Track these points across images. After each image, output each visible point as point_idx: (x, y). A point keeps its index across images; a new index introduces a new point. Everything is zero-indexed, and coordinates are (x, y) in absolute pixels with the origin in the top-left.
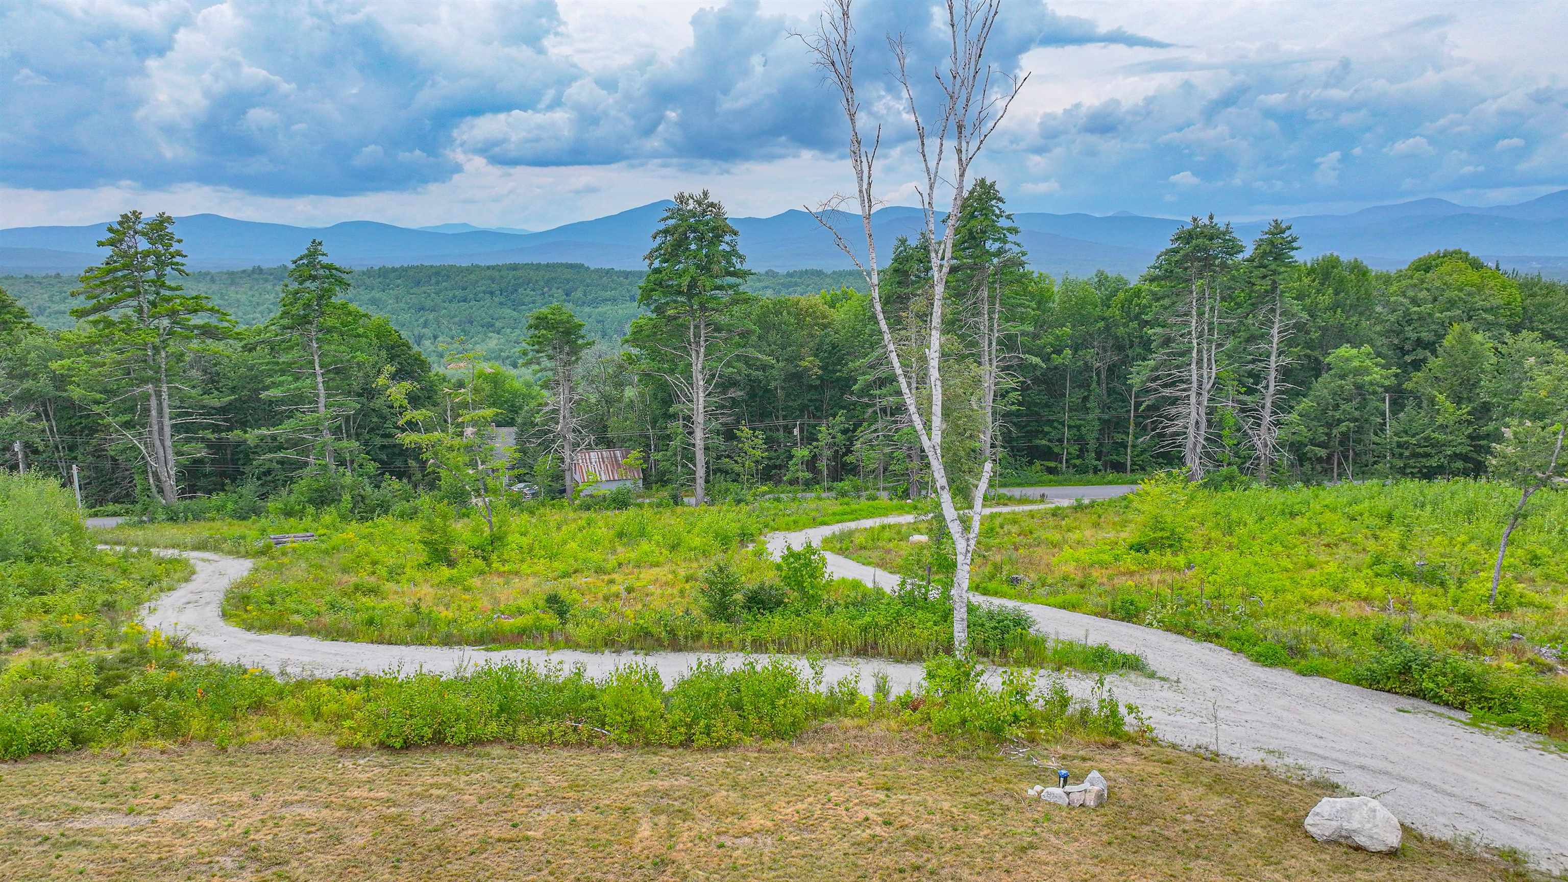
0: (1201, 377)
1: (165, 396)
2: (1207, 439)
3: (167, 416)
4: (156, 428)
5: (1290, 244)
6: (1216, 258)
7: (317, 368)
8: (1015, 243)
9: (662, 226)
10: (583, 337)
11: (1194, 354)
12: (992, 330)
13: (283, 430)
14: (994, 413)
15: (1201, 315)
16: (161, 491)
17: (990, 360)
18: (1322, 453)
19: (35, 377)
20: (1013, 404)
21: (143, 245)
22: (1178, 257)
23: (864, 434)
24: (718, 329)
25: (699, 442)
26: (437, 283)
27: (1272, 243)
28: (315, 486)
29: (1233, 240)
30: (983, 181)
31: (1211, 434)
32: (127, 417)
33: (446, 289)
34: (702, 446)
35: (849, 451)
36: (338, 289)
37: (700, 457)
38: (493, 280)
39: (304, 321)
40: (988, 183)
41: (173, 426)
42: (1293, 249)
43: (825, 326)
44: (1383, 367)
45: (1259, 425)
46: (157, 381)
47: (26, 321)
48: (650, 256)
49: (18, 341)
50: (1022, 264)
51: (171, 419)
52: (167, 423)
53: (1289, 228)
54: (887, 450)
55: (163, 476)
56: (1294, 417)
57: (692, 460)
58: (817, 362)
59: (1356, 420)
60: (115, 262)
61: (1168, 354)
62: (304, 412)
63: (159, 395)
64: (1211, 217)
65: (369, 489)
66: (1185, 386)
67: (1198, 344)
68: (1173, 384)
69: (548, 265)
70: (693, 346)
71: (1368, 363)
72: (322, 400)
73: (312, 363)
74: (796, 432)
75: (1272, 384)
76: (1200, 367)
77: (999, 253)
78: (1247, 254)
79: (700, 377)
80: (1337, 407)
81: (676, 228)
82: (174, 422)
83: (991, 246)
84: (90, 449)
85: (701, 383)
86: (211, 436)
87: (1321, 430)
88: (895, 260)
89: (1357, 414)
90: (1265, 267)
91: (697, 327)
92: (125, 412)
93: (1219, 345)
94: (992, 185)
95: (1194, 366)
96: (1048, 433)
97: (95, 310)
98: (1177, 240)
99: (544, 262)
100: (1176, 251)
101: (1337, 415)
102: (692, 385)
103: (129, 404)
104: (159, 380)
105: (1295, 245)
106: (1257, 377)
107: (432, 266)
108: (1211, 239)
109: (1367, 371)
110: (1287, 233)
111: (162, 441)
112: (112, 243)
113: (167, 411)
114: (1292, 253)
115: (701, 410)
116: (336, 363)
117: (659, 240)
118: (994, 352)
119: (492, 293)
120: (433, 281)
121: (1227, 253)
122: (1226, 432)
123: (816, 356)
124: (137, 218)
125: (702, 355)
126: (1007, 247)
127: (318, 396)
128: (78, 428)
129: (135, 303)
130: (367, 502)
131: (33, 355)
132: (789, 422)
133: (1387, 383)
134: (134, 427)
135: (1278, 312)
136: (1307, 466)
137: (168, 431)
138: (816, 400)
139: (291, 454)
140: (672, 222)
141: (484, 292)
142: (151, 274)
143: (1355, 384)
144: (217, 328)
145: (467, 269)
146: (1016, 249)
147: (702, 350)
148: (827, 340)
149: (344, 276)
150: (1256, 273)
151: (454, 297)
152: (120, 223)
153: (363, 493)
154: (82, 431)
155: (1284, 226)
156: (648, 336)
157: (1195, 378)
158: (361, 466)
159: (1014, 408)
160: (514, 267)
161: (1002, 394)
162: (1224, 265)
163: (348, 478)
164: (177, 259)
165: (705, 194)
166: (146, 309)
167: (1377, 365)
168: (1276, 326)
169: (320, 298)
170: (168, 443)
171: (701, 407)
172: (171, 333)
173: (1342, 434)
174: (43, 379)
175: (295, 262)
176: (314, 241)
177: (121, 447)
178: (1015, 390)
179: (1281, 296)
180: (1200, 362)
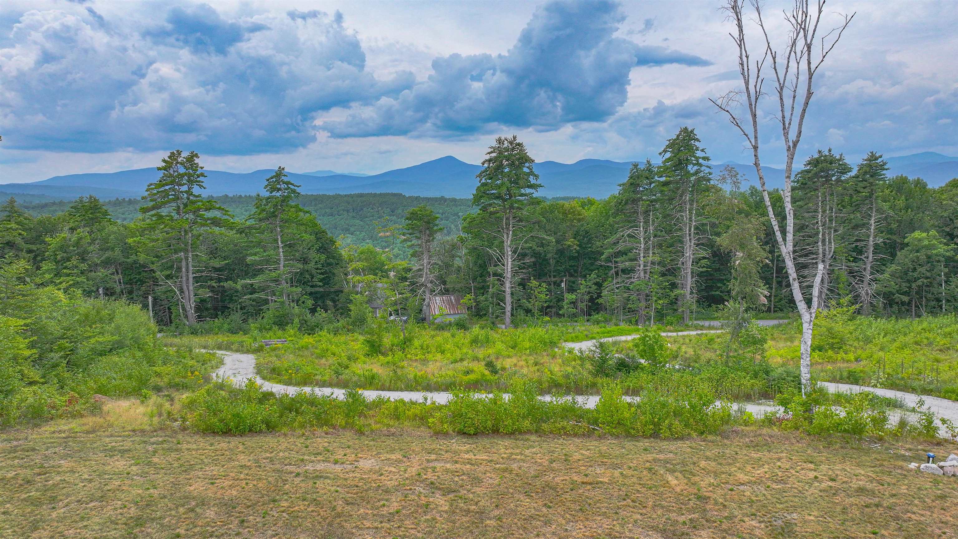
0: (825, 250)
1: (190, 259)
2: (828, 290)
3: (191, 272)
4: (184, 279)
5: (882, 167)
6: (833, 175)
7: (280, 243)
8: (707, 167)
9: (488, 157)
10: (437, 225)
11: (820, 236)
12: (691, 221)
13: (256, 281)
14: (692, 273)
15: (824, 212)
16: (186, 317)
17: (690, 239)
18: (906, 299)
19: (113, 249)
20: (704, 267)
21: (182, 170)
22: (810, 175)
23: (610, 285)
24: (520, 220)
25: (508, 290)
26: (316, 205)
27: (870, 166)
28: (277, 314)
29: (845, 164)
30: (686, 129)
31: (831, 286)
32: (168, 272)
33: (321, 208)
34: (510, 292)
35: (599, 296)
36: (293, 195)
37: (508, 299)
38: (349, 203)
39: (274, 215)
40: (690, 130)
41: (194, 278)
42: (884, 169)
43: (579, 220)
44: (945, 244)
45: (863, 281)
46: (186, 251)
47: (109, 217)
48: (480, 176)
49: (104, 228)
50: (709, 180)
51: (193, 273)
52: (191, 276)
53: (881, 157)
54: (626, 295)
55: (188, 308)
56: (886, 275)
57: (503, 300)
58: (576, 242)
59: (927, 278)
60: (165, 180)
61: (803, 237)
62: (270, 270)
63: (187, 259)
64: (830, 150)
65: (309, 316)
66: (815, 256)
67: (823, 229)
68: (806, 255)
69: (381, 194)
70: (505, 230)
71: (934, 242)
72: (282, 263)
73: (276, 240)
74: (563, 285)
75: (871, 255)
76: (824, 245)
77: (697, 172)
78: (853, 174)
79: (509, 249)
80: (914, 270)
81: (496, 158)
82: (194, 275)
83: (692, 169)
84: (141, 293)
85: (510, 253)
86: (214, 285)
87: (904, 284)
88: (631, 177)
89: (928, 274)
90: (866, 181)
91: (507, 219)
92: (167, 269)
93: (836, 231)
94: (692, 131)
95: (820, 244)
96: (719, 288)
97: (153, 208)
98: (809, 164)
99: (378, 192)
100: (808, 171)
101: (915, 275)
102: (503, 254)
103: (170, 264)
104: (187, 251)
105: (886, 167)
106: (860, 251)
107: (312, 195)
108: (831, 163)
109: (933, 247)
110: (880, 160)
111: (188, 287)
112: (165, 169)
113: (191, 268)
114: (884, 172)
115: (509, 270)
116: (290, 240)
117: (486, 166)
118: (692, 234)
119: (348, 211)
120: (313, 203)
121: (840, 173)
122: (841, 285)
123: (575, 238)
124: (179, 154)
125: (510, 236)
126: (703, 168)
127: (279, 260)
128: (135, 280)
129: (175, 205)
130: (309, 324)
131: (112, 237)
132: (557, 279)
133: (948, 254)
134: (172, 278)
135: (874, 209)
136: (895, 307)
137: (191, 280)
138: (574, 266)
139: (262, 296)
140: (494, 155)
141: (344, 210)
142: (185, 188)
143: (927, 255)
144: (220, 220)
145: (333, 196)
146: (707, 170)
147: (511, 233)
148: (582, 229)
149: (296, 188)
150: (860, 184)
151: (326, 213)
152: (169, 157)
153: (305, 318)
154: (136, 282)
155: (877, 155)
156: (478, 225)
157: (821, 251)
158: (303, 302)
159: (705, 269)
160: (361, 195)
161: (696, 261)
162: (838, 180)
163: (297, 310)
164: (201, 179)
165: (515, 138)
166: (181, 208)
167: (941, 243)
168: (873, 219)
169: (283, 201)
170: (191, 288)
171: (509, 268)
172: (195, 223)
173: (919, 286)
174: (117, 251)
175: (268, 180)
176: (280, 167)
177: (164, 290)
178: (704, 258)
179: (875, 199)
180: (824, 241)
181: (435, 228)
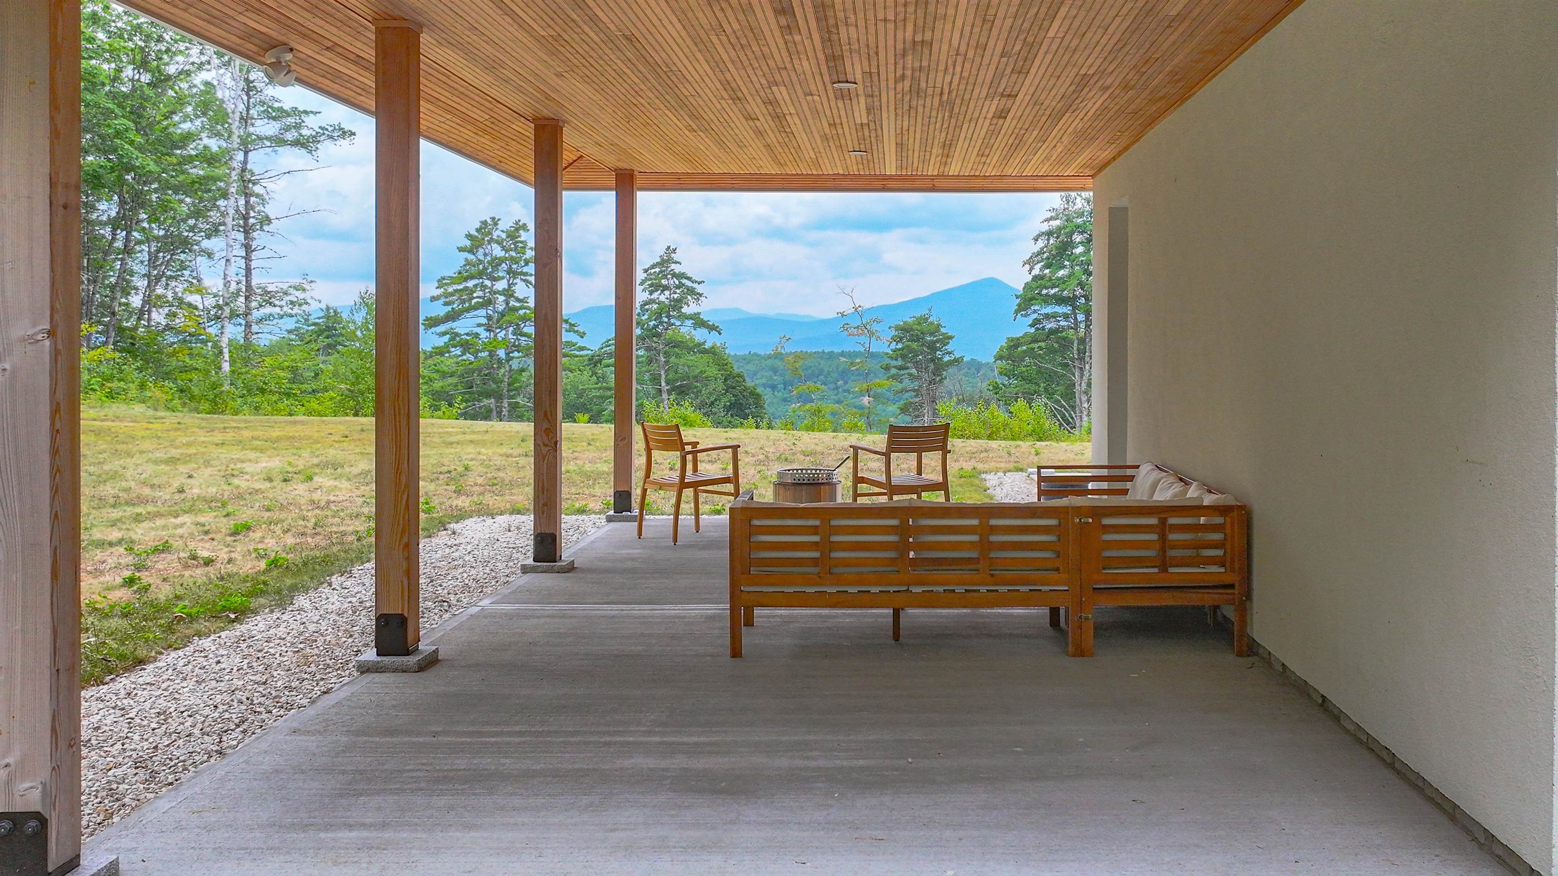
1: (505, 412)
7: (663, 384)
9: (1045, 227)
10: (949, 353)
21: (498, 253)
36: (689, 297)
38: (775, 370)
39: (654, 333)
46: (499, 397)
48: (1030, 262)
60: (468, 270)
63: (499, 411)
70: (1077, 363)
73: (657, 379)
79: (1085, 398)
81: (1059, 229)
85: (1084, 405)
91: (1081, 341)
97: (447, 319)
102: (1073, 407)
104: (501, 395)
112: (469, 250)
116: (681, 379)
117: (1041, 244)
124: (496, 224)
125: (1086, 374)
129: (483, 314)
140: (1056, 223)
142: (501, 285)
147: (1087, 367)
149: (695, 285)
152: (478, 230)
156: (1025, 352)
166: (494, 320)
169: (671, 308)
172: (515, 346)
176: (669, 247)
181: (947, 358)
